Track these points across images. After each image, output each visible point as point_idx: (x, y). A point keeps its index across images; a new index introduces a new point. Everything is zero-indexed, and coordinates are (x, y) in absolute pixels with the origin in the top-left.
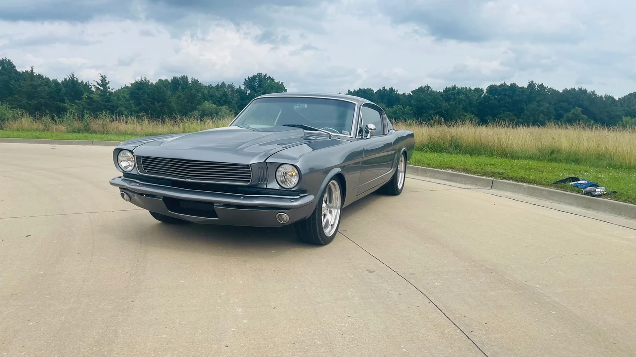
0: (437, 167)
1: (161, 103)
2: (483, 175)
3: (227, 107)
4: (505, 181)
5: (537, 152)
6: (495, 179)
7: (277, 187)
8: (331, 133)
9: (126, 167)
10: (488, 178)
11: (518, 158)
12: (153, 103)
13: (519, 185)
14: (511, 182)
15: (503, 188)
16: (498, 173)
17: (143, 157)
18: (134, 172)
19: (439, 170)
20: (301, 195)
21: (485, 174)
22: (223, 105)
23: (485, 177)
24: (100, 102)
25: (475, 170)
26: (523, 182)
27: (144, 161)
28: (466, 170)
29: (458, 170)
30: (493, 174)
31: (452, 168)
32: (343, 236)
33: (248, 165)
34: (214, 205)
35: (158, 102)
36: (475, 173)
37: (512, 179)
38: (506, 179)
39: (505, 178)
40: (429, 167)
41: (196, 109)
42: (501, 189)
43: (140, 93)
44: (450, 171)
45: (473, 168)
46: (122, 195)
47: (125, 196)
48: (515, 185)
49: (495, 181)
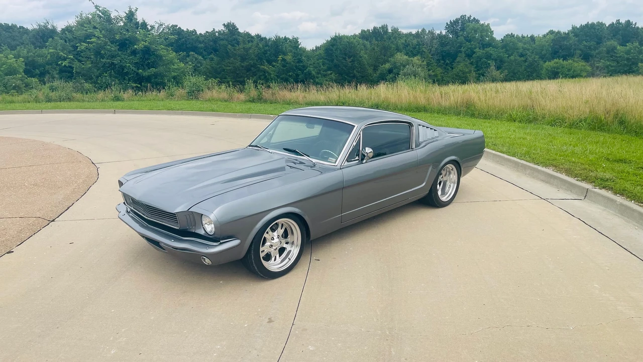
1: (352, 58)
2: (583, 180)
3: (419, 57)
6: (591, 187)
7: (203, 232)
8: (314, 161)
10: (585, 185)
12: (345, 59)
13: (615, 200)
14: (608, 193)
15: (596, 200)
20: (221, 241)
21: (586, 179)
22: (414, 55)
23: (583, 184)
24: (292, 63)
25: (579, 172)
26: (622, 195)
29: (560, 170)
32: (307, 268)
33: (174, 214)
35: (349, 57)
36: (575, 176)
37: (611, 189)
38: (605, 188)
40: (533, 162)
41: (388, 61)
43: (334, 49)
48: (609, 198)
49: (591, 191)
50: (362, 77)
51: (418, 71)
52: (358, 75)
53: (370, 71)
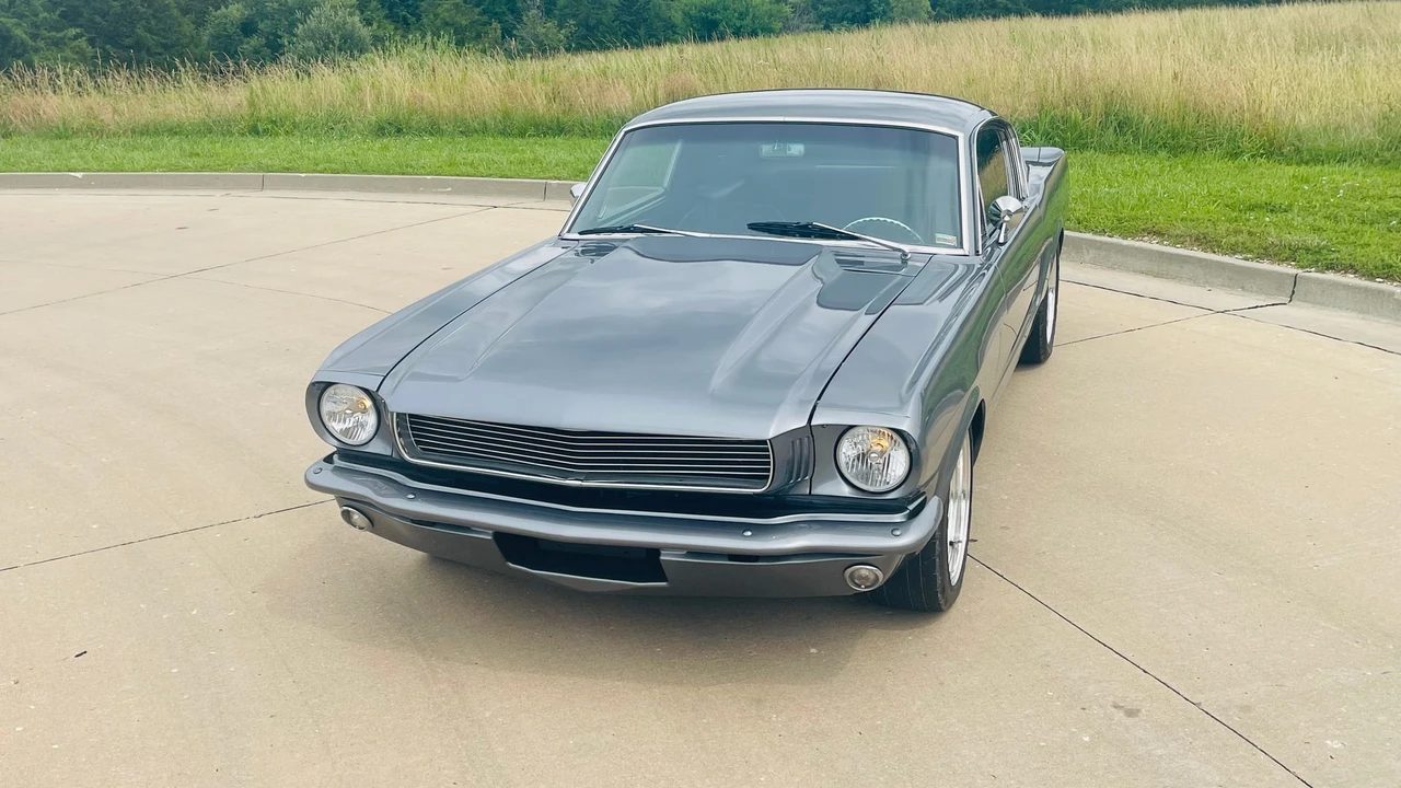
0: (1113, 231)
2: (1259, 257)
4: (1330, 276)
5: (1370, 133)
6: (1300, 271)
7: (846, 491)
8: (906, 248)
9: (346, 432)
10: (1276, 268)
11: (1317, 158)
13: (1380, 292)
14: (1350, 279)
15: (1326, 297)
16: (1308, 250)
17: (411, 416)
18: (378, 448)
19: (1116, 240)
20: (911, 507)
21: (1266, 253)
23: (1265, 266)
25: (1233, 240)
26: (1389, 277)
27: (419, 427)
28: (1203, 241)
29: (1178, 240)
30: (1291, 254)
31: (1158, 233)
32: (978, 566)
33: (764, 442)
34: (659, 554)
36: (1233, 250)
37: (1350, 268)
38: (1332, 268)
39: (1330, 267)
40: (1087, 229)
42: (1322, 304)
44: (1154, 245)
45: (1222, 228)
46: (347, 516)
47: (356, 516)
48: (1366, 290)
49: (1301, 277)
50: (165, 47)
51: (353, 23)
52: (150, 39)
53: (188, 27)
